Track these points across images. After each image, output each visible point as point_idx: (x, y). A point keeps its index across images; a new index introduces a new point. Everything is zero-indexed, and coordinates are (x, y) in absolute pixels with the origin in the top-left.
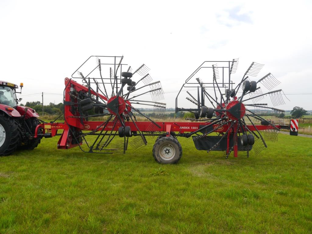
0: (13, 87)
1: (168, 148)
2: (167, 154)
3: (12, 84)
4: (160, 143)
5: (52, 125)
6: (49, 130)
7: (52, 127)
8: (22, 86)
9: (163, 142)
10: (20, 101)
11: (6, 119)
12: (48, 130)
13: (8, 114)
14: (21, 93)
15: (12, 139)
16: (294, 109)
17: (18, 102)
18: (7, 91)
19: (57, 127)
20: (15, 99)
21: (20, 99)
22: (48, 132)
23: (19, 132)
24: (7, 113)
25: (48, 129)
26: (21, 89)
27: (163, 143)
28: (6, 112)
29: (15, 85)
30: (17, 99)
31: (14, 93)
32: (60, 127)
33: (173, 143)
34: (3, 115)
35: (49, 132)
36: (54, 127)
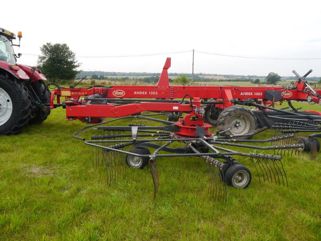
0: (10, 37)
1: (238, 121)
2: (236, 128)
3: (9, 32)
4: (231, 114)
5: (72, 91)
6: (68, 98)
7: (72, 93)
8: (20, 37)
9: (235, 112)
10: (19, 57)
11: (11, 82)
12: (66, 98)
13: (14, 75)
14: (19, 46)
15: (23, 111)
16: (270, 75)
17: (17, 58)
18: (4, 42)
19: (79, 93)
20: (13, 55)
21: (19, 55)
22: (66, 100)
23: (30, 100)
24: (12, 74)
25: (66, 96)
26: (20, 40)
27: (235, 114)
28: (11, 72)
29: (12, 34)
30: (15, 55)
31: (11, 46)
32: (83, 93)
33: (248, 114)
34: (7, 76)
35: (68, 100)
36: (75, 93)
